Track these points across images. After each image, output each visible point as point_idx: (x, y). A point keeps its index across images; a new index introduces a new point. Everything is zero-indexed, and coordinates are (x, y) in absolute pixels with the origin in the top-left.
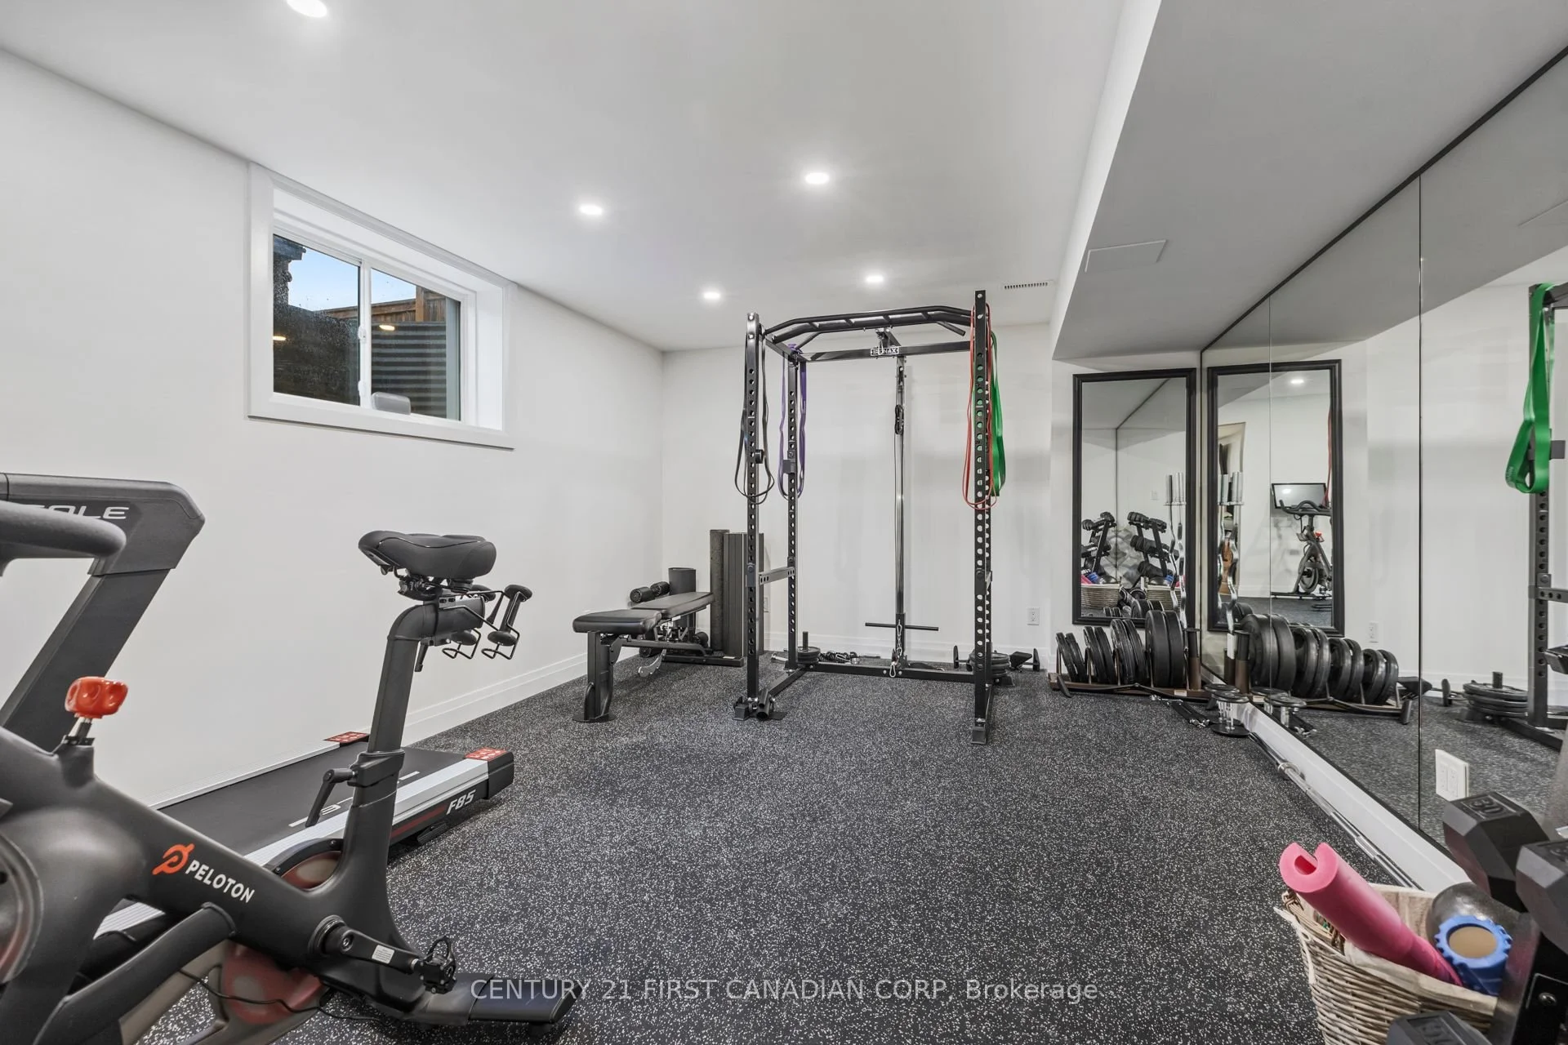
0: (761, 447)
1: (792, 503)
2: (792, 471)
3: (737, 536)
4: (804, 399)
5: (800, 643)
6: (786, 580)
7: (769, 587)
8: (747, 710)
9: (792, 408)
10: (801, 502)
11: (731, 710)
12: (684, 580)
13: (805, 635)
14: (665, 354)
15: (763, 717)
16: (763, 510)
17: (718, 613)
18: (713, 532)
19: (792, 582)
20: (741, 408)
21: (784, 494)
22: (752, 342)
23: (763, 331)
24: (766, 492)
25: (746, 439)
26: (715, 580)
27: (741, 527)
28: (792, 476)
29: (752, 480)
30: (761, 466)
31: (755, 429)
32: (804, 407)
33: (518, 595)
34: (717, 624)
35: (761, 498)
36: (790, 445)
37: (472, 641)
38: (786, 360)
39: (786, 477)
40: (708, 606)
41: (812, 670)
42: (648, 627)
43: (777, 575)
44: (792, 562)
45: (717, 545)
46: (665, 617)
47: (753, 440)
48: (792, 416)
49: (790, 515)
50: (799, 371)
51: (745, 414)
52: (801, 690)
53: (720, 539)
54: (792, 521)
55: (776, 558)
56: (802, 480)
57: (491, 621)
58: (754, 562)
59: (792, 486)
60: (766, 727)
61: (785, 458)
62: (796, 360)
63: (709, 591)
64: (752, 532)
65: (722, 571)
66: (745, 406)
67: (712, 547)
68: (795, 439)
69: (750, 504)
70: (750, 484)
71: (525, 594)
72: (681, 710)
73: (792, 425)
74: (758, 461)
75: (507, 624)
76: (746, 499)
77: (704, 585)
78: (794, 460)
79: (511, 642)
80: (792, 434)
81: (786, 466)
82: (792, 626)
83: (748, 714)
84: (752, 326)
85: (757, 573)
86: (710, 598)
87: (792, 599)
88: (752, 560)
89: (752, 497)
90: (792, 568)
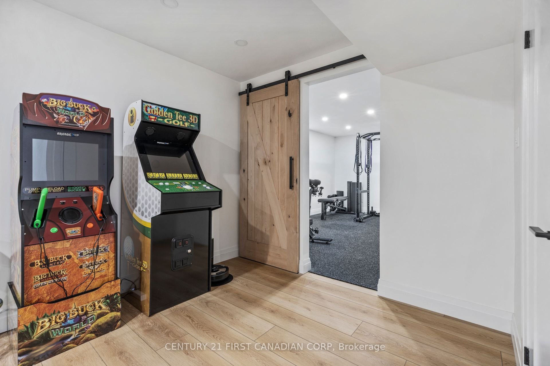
0: (360, 162)
1: (368, 175)
2: (368, 167)
3: (354, 183)
4: (371, 150)
5: (370, 209)
6: (367, 193)
7: (363, 194)
8: (357, 220)
9: (368, 152)
10: (370, 174)
11: (353, 220)
12: (341, 193)
13: (372, 207)
14: (335, 137)
15: (360, 222)
16: (360, 177)
17: (349, 202)
18: (348, 182)
19: (368, 194)
20: (355, 154)
21: (366, 172)
22: (358, 138)
23: (360, 136)
24: (361, 172)
25: (356, 160)
26: (349, 194)
27: (355, 181)
28: (368, 168)
29: (358, 170)
30: (360, 167)
31: (359, 158)
32: (371, 151)
33: (322, 188)
34: (349, 205)
35: (360, 174)
36: (368, 161)
37: (316, 194)
38: (367, 141)
39: (367, 168)
40: (347, 199)
41: (374, 216)
42: (334, 202)
43: (365, 191)
44: (368, 189)
45: (349, 185)
46: (337, 200)
47: (358, 161)
48: (368, 154)
49: (368, 178)
50: (370, 143)
51: (356, 155)
52: (370, 219)
53: (350, 184)
54: (368, 179)
55: (364, 187)
56: (371, 169)
57: (319, 191)
58: (358, 188)
59: (368, 171)
60: (361, 223)
61: (367, 164)
62: (369, 141)
63: (347, 196)
64: (358, 181)
65: (350, 192)
66: (356, 153)
67: (348, 186)
68: (369, 159)
69: (357, 175)
70: (357, 171)
71: (323, 188)
72: (341, 220)
73: (368, 156)
74: (359, 165)
75: (321, 192)
76: (356, 174)
77: (346, 194)
78: (369, 164)
79: (321, 194)
80: (368, 158)
81: (367, 166)
82: (368, 204)
83: (357, 221)
84: (358, 135)
85: (359, 190)
86: (348, 198)
87: (368, 198)
88: (358, 187)
89: (358, 174)
90: (368, 190)
